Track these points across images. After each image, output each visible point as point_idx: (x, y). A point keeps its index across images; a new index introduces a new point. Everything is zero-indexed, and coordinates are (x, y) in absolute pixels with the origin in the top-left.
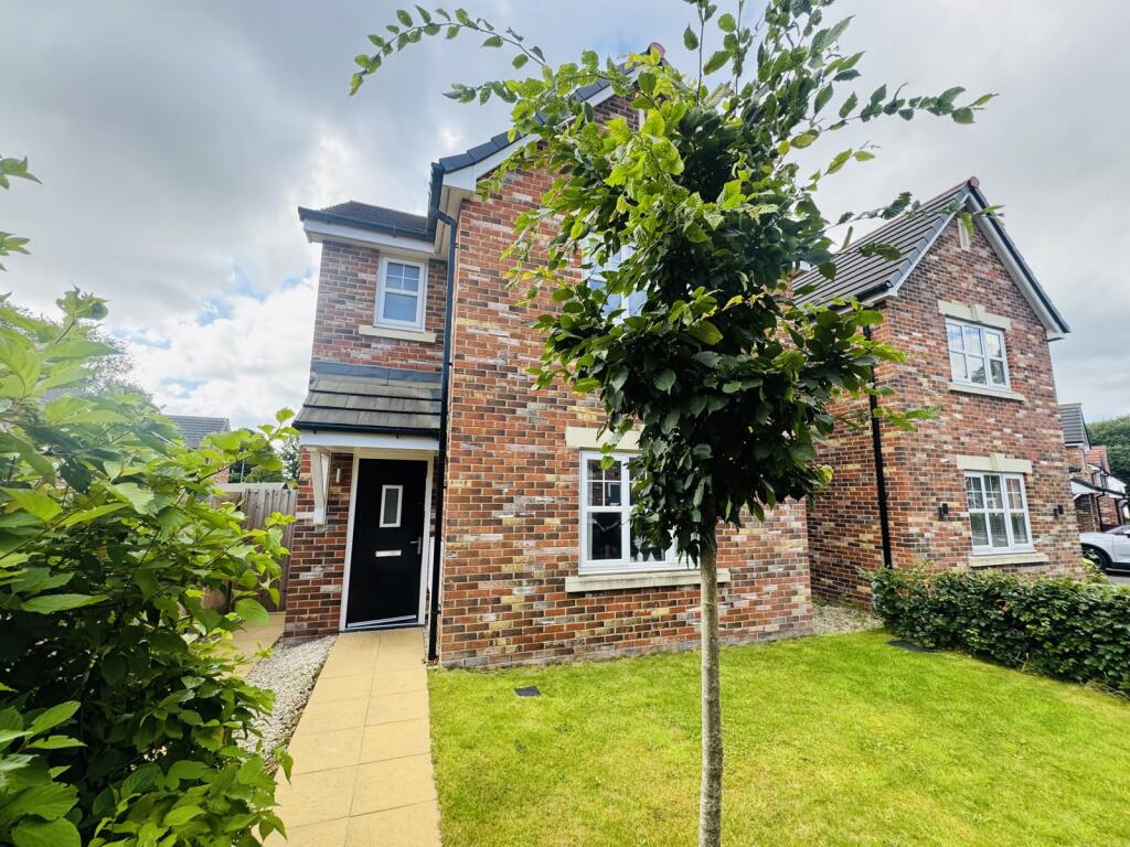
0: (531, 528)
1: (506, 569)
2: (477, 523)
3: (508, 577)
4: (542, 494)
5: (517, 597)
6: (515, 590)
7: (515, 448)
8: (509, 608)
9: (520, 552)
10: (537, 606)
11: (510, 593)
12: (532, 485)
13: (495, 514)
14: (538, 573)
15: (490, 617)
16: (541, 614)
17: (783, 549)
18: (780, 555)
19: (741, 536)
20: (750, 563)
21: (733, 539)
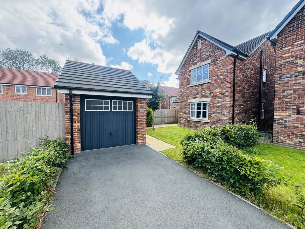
12: (185, 107)
17: (222, 118)
18: (221, 119)
19: (213, 115)
20: (214, 120)
21: (211, 115)
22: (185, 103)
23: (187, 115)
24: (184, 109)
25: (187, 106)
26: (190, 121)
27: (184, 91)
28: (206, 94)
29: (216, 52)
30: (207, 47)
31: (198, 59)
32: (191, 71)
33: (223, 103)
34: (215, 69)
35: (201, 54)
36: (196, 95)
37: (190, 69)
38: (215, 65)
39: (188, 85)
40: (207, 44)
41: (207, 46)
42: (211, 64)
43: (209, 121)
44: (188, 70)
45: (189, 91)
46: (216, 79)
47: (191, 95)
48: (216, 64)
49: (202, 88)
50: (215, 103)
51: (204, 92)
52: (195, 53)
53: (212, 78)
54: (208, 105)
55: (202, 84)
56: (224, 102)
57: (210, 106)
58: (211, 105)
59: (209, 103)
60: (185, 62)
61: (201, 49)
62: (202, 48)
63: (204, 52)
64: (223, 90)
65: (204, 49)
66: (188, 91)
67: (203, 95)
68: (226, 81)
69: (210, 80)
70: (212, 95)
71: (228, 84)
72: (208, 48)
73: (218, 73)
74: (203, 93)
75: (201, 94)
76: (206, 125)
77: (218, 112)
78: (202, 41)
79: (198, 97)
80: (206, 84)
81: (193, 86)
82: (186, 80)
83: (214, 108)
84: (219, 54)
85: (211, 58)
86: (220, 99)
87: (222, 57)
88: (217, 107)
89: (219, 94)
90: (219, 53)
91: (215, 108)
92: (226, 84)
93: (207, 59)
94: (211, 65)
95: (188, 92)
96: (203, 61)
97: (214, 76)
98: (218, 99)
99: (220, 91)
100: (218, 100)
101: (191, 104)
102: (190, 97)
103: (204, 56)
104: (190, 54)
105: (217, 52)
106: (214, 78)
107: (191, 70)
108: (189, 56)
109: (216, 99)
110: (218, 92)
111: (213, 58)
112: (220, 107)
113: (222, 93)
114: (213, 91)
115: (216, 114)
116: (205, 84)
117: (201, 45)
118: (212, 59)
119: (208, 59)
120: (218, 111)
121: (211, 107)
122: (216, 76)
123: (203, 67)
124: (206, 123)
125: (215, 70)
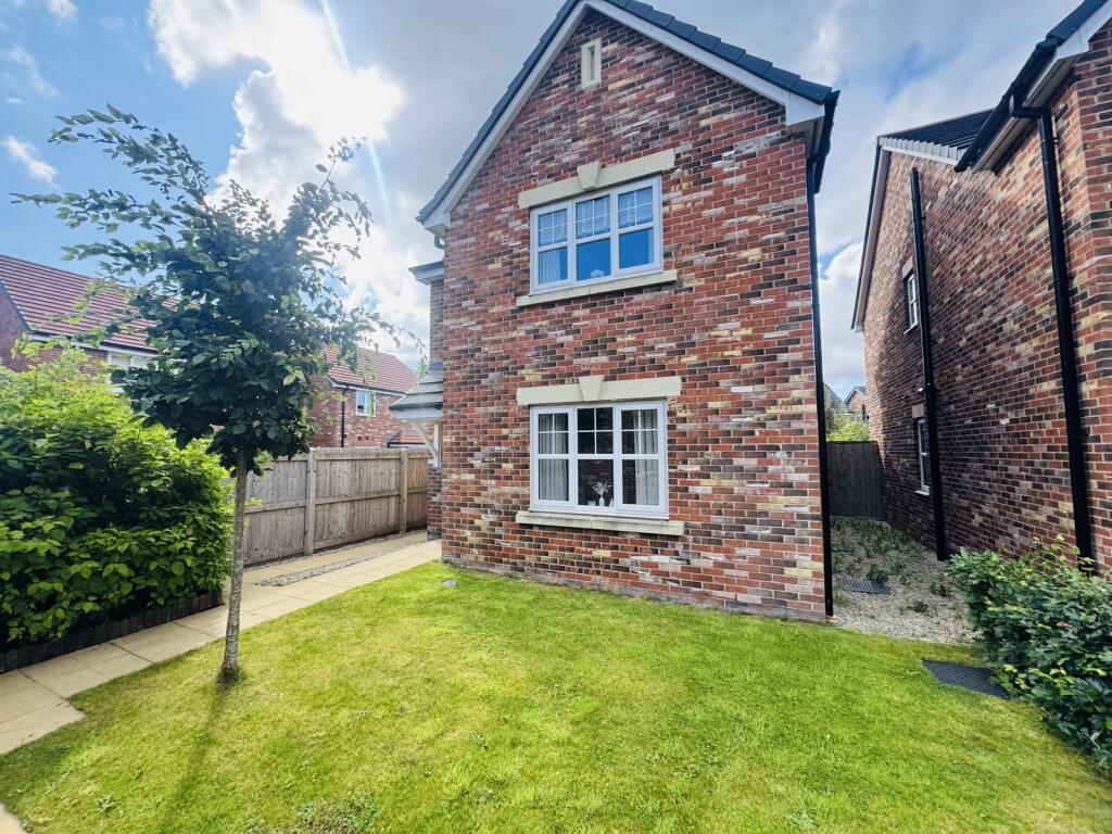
0: (492, 471)
1: (477, 500)
2: (459, 466)
3: (478, 506)
4: (499, 444)
5: (485, 520)
6: (483, 516)
7: (480, 410)
8: (479, 528)
9: (485, 489)
10: (498, 531)
11: (480, 518)
12: (492, 438)
13: (470, 460)
14: (498, 505)
15: (468, 533)
16: (500, 537)
17: (771, 508)
18: (766, 514)
19: (704, 488)
20: (715, 519)
21: (691, 489)
22: (492, 409)
23: (506, 489)
24: (486, 450)
25: (505, 431)
26: (530, 526)
27: (484, 332)
28: (649, 356)
29: (702, 110)
30: (640, 82)
31: (581, 143)
32: (535, 214)
33: (773, 410)
34: (703, 208)
35: (604, 119)
36: (576, 361)
37: (526, 199)
38: (699, 182)
39: (517, 295)
40: (641, 64)
41: (642, 76)
42: (673, 177)
43: (676, 528)
44: (515, 203)
45: (521, 332)
46: (714, 266)
47: (535, 361)
48: (710, 180)
49: (621, 320)
50: (716, 412)
51: (630, 344)
52: (565, 109)
53: (686, 258)
54: (662, 421)
55: (619, 293)
56: (775, 403)
57: (680, 427)
58: (684, 420)
59: (671, 414)
60: (492, 157)
61: (602, 89)
62: (611, 87)
63: (624, 106)
64: (765, 330)
65: (622, 89)
66: (514, 334)
67: (624, 357)
68: (782, 276)
69: (675, 271)
70: (693, 359)
71: (796, 298)
72: (647, 85)
73: (730, 229)
74: (626, 344)
75: (614, 352)
76: (655, 552)
77: (741, 469)
78: (604, 45)
79: (587, 373)
80: (647, 296)
81: (551, 305)
82: (498, 265)
83: (706, 439)
84: (729, 121)
85: (674, 146)
86: (749, 389)
87: (749, 142)
88: (728, 433)
89: (737, 353)
90: (726, 117)
91: (717, 441)
92: (788, 298)
93: (645, 148)
94: (678, 181)
95: (513, 339)
96: (620, 156)
97: (698, 250)
98: (739, 384)
99: (746, 338)
100: (735, 390)
101: (534, 415)
102: (529, 374)
103: (623, 129)
104: (525, 112)
105: (715, 113)
106: (700, 259)
107: (531, 208)
108: (522, 126)
109: (723, 383)
110: (734, 345)
111: (686, 146)
112: (752, 433)
113: (761, 352)
114: (695, 337)
115: (726, 483)
116: (638, 290)
117: (603, 68)
118: (678, 150)
119: (655, 151)
120: (737, 462)
121: (684, 434)
122: (711, 247)
123: (615, 193)
124: (659, 542)
125: (706, 213)
